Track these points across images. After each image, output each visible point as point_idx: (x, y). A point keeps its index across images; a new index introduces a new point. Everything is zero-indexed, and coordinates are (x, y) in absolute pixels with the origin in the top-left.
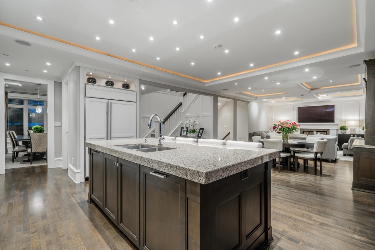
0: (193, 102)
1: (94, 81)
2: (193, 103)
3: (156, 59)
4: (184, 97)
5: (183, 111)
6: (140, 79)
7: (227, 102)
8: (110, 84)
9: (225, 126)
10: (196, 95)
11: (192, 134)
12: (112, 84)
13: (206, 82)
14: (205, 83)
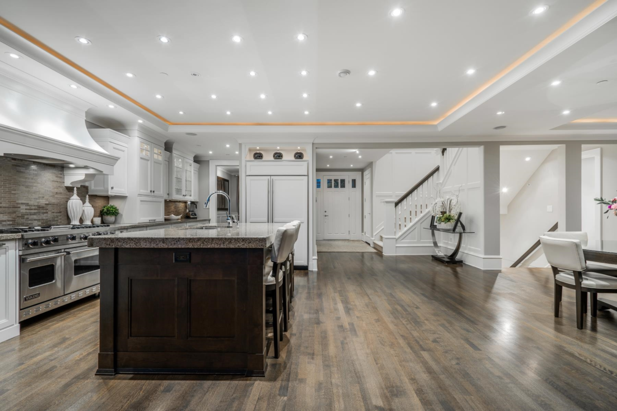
0: (454, 163)
1: (259, 156)
2: (454, 165)
3: (304, 113)
4: (443, 155)
5: (441, 182)
6: (314, 142)
7: (553, 151)
8: (278, 156)
9: (549, 208)
10: (457, 149)
11: (443, 223)
12: (279, 156)
13: (436, 123)
14: (436, 126)
